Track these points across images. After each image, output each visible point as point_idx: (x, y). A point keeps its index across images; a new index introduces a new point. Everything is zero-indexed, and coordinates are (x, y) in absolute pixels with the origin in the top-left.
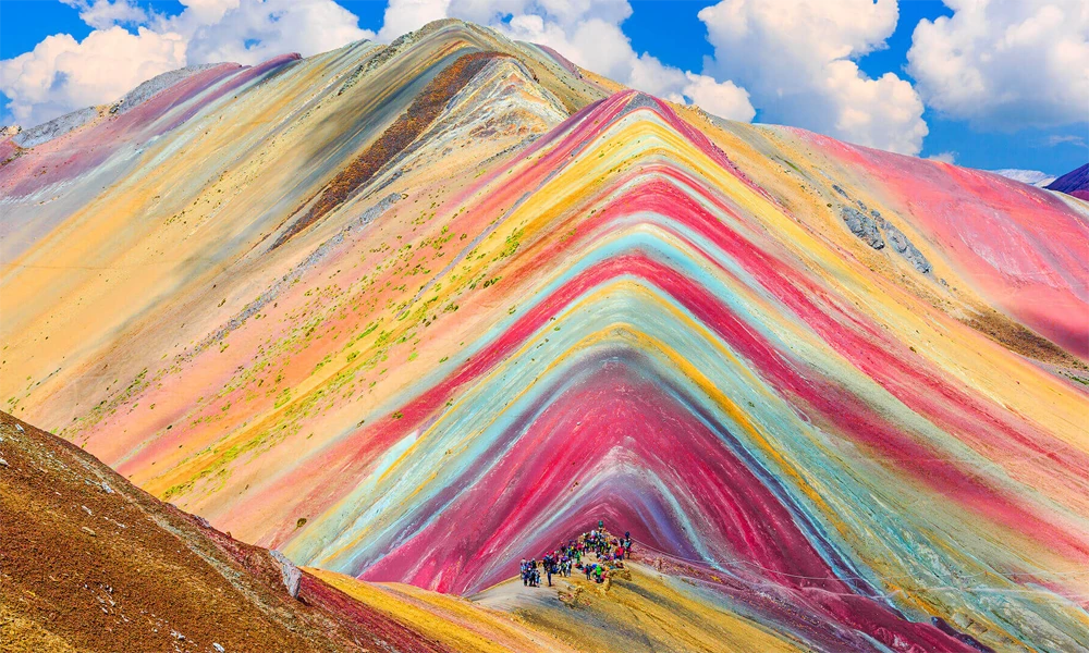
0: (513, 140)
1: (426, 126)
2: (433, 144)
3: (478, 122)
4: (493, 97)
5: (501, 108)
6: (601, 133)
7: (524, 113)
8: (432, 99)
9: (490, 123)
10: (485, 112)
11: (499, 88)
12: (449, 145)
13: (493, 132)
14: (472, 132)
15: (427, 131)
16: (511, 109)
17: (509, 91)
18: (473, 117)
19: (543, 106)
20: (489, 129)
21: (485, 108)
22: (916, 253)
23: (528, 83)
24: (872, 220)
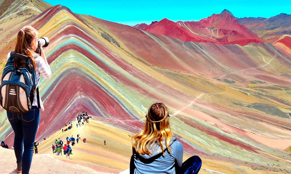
0: (28, 16)
1: (4, 12)
2: (7, 17)
3: (18, 12)
4: (21, 5)
5: (24, 8)
6: (54, 15)
7: (30, 10)
8: (5, 5)
9: (21, 12)
10: (20, 9)
11: (23, 3)
12: (11, 17)
13: (23, 14)
14: (17, 14)
15: (5, 13)
16: (26, 9)
17: (25, 4)
18: (17, 10)
19: (35, 8)
20: (22, 13)
21: (20, 8)
22: (117, 43)
23: (30, 2)
24: (107, 36)
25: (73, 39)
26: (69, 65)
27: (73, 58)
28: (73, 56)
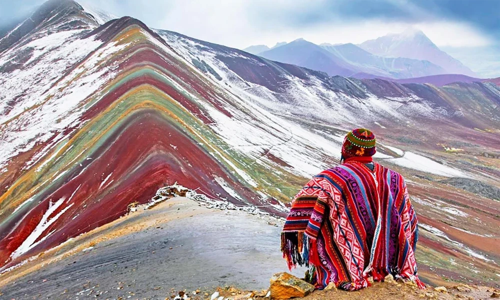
0: (77, 31)
6: (119, 31)
9: (66, 24)
11: (69, 12)
18: (59, 21)
22: (217, 74)
24: (202, 63)
25: (148, 69)
26: (142, 106)
27: (149, 96)
28: (148, 94)
